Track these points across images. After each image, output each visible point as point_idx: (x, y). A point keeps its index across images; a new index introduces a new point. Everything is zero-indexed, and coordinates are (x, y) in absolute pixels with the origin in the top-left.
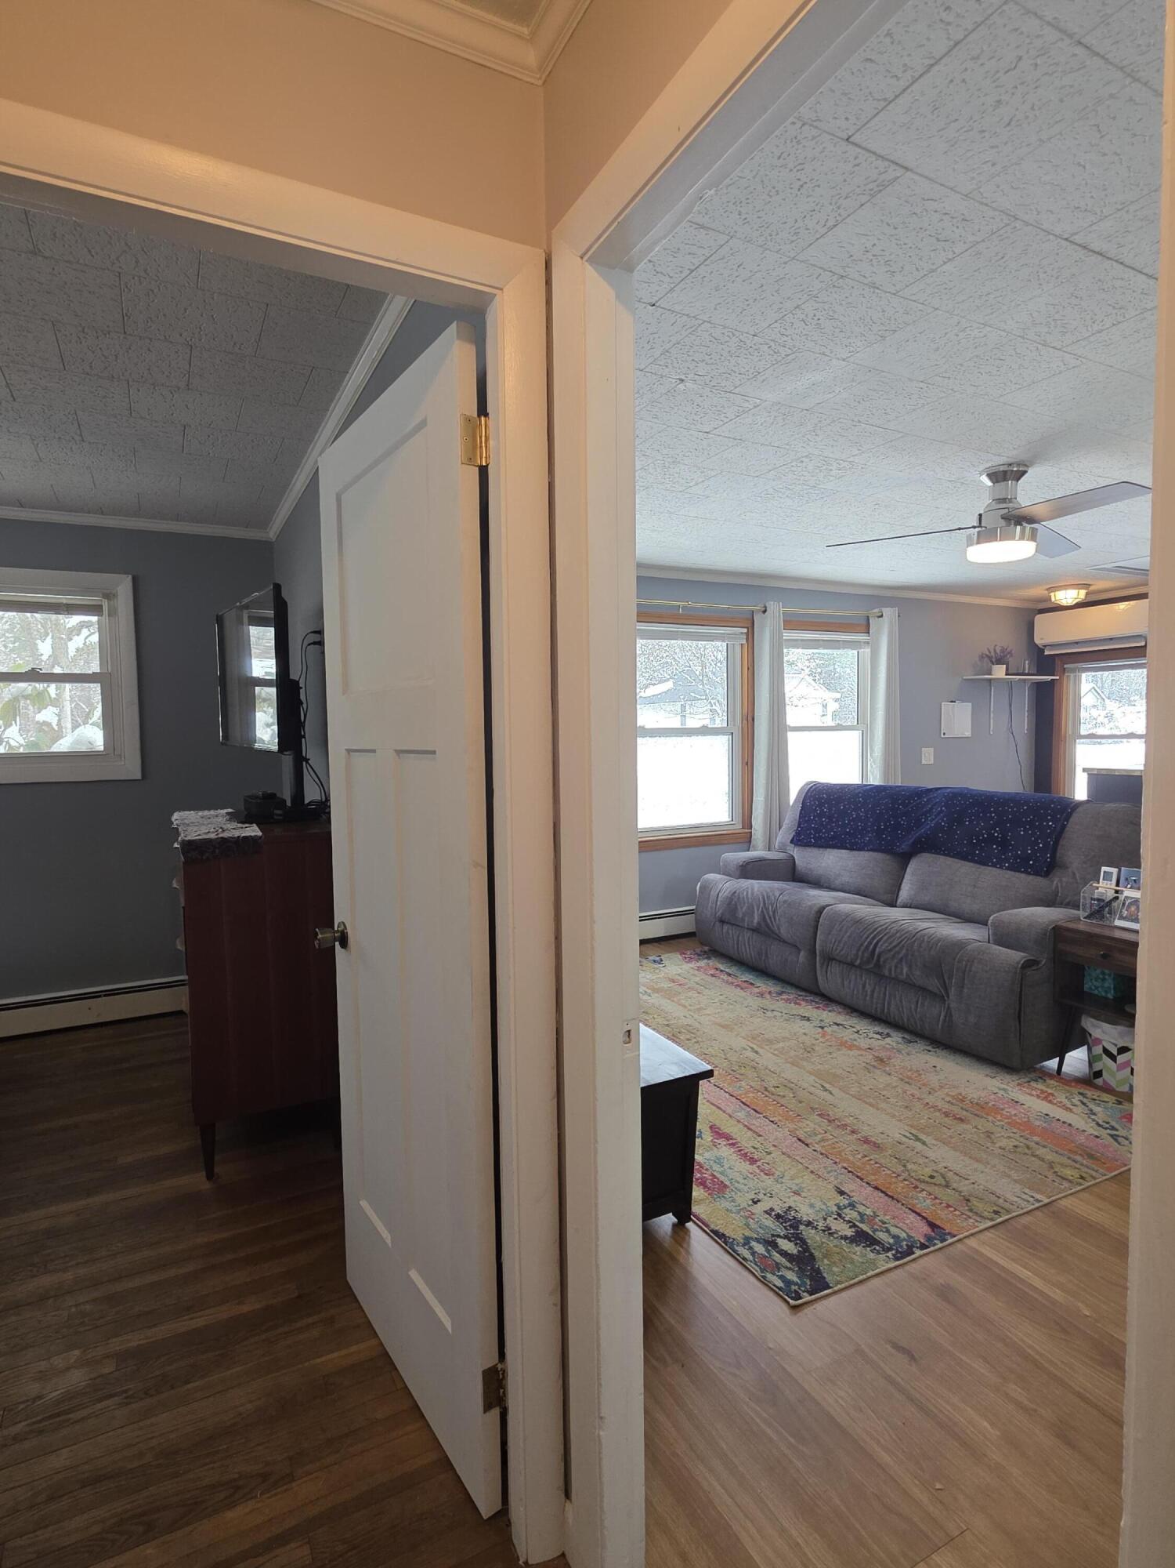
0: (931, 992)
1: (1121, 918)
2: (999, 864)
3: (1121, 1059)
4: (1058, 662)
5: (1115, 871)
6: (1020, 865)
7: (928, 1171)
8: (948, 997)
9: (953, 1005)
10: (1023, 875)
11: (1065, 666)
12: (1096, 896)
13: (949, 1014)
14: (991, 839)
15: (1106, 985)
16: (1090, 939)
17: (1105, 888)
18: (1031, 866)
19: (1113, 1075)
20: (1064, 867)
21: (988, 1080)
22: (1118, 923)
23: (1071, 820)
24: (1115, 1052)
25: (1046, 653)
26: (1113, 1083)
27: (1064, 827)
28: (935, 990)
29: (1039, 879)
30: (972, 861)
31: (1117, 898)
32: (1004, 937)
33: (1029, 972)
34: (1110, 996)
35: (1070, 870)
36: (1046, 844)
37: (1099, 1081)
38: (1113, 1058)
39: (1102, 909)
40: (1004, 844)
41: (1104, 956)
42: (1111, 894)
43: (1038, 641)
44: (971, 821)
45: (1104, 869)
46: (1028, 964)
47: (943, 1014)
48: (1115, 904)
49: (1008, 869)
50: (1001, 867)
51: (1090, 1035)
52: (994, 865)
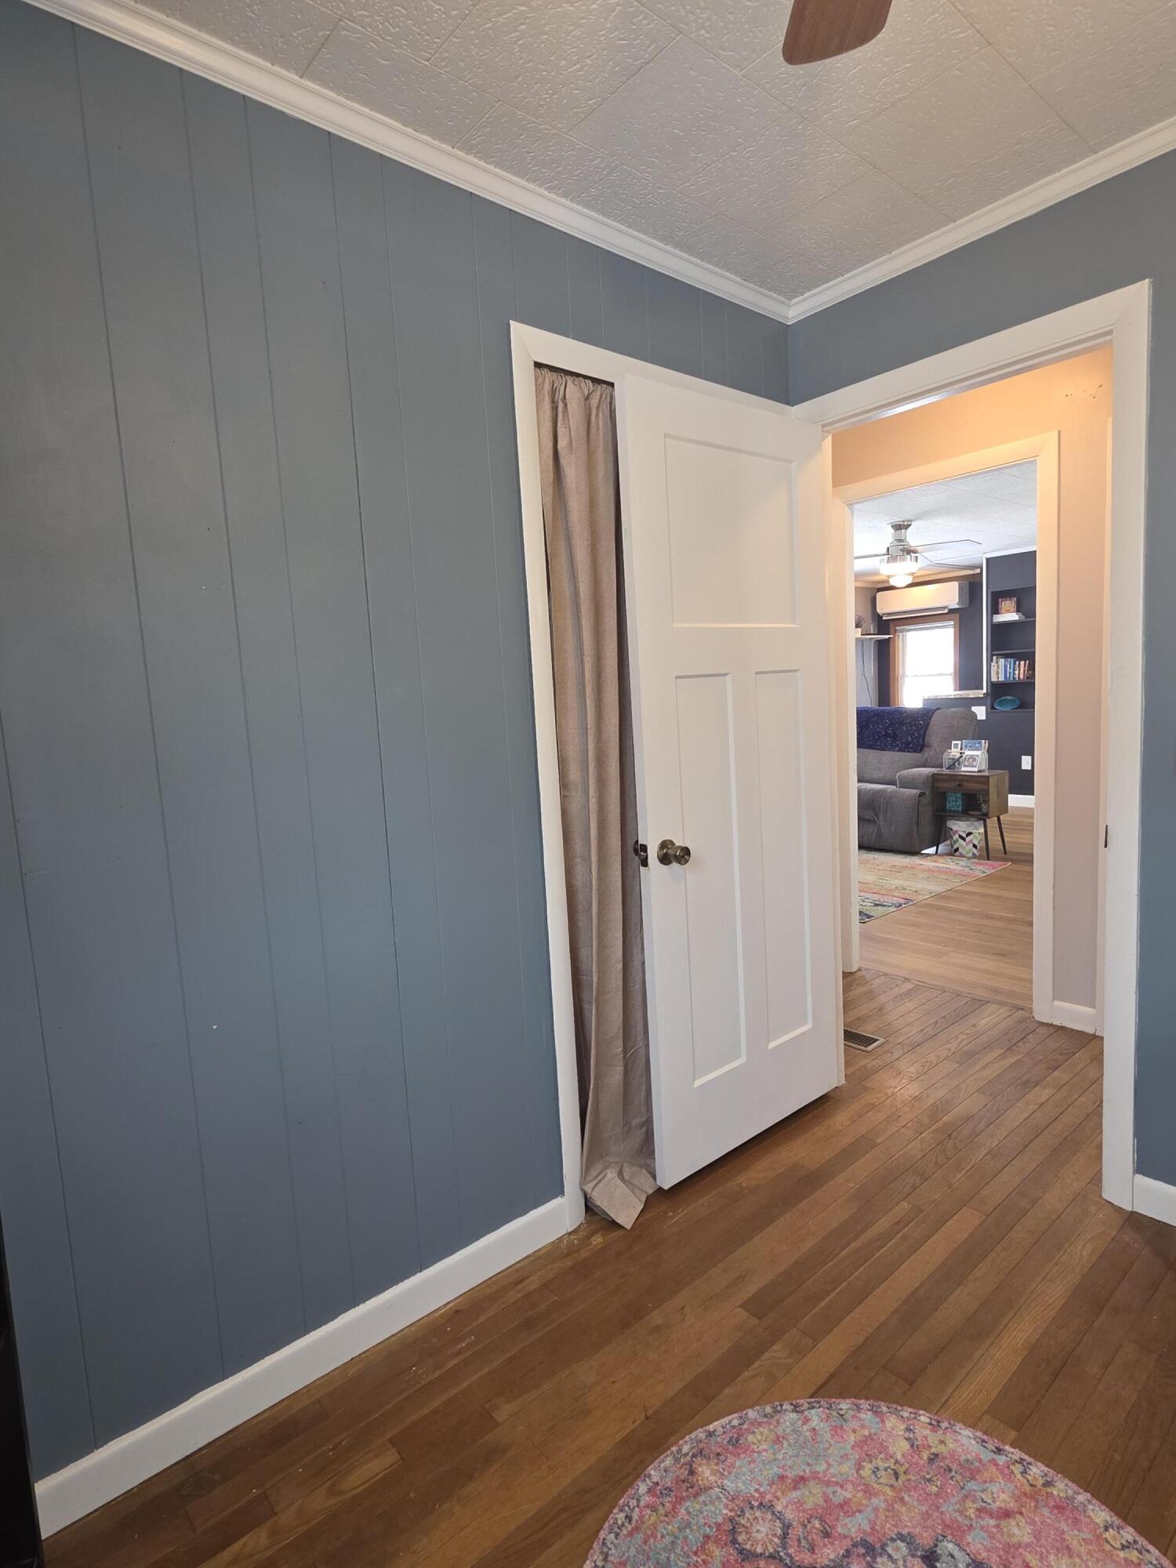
0: (867, 820)
1: (965, 766)
2: (892, 748)
3: (968, 839)
4: (891, 625)
5: (960, 742)
6: (906, 748)
7: (894, 887)
8: (878, 819)
9: (881, 823)
10: (907, 754)
11: (897, 628)
12: (951, 757)
13: (879, 830)
14: (887, 735)
15: (958, 804)
16: (952, 778)
17: (954, 752)
18: (911, 748)
19: (964, 848)
20: (929, 746)
21: (904, 860)
22: (963, 769)
23: (932, 719)
24: (965, 836)
25: (884, 618)
26: (964, 853)
27: (928, 723)
28: (871, 818)
29: (916, 754)
30: (877, 749)
31: (962, 757)
32: (906, 784)
33: (922, 798)
34: (960, 809)
35: (933, 748)
36: (919, 734)
37: (957, 854)
38: (964, 839)
39: (954, 764)
40: (895, 737)
41: (959, 785)
42: (958, 755)
43: (879, 611)
44: (873, 726)
45: (954, 742)
46: (922, 795)
47: (876, 830)
48: (961, 760)
49: (898, 751)
50: (894, 751)
51: (952, 830)
52: (890, 750)
